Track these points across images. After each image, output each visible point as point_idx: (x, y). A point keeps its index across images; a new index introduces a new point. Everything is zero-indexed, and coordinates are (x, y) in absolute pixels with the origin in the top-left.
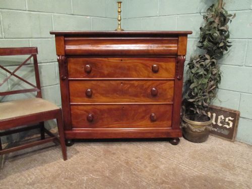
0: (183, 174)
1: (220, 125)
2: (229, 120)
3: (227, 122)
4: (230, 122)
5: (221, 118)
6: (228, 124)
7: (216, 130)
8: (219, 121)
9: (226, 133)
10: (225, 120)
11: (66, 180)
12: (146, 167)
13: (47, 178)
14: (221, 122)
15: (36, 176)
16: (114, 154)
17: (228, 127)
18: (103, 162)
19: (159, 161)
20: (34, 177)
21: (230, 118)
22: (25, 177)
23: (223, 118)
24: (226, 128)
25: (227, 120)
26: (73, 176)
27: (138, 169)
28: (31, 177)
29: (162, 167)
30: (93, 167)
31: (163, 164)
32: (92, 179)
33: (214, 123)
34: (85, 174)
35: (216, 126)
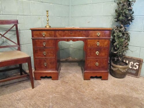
1: (131, 67)
3: (135, 66)
4: (137, 66)
5: (131, 64)
6: (136, 67)
9: (134, 72)
10: (134, 64)
11: (39, 98)
12: (86, 90)
13: (29, 96)
14: (131, 66)
15: (22, 95)
16: (67, 83)
17: (135, 68)
18: (61, 87)
20: (20, 96)
21: (137, 63)
22: (15, 96)
23: (133, 63)
24: (134, 69)
25: (135, 64)
26: (44, 95)
27: (82, 91)
28: (19, 96)
29: (96, 90)
30: (55, 90)
31: (97, 88)
32: (55, 97)
34: (51, 94)
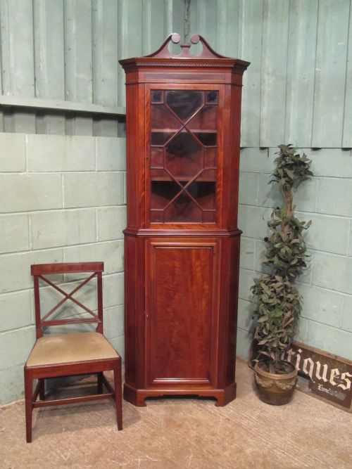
0: (277, 463)
1: (334, 384)
2: (346, 377)
3: (343, 380)
4: (347, 380)
5: (335, 374)
6: (345, 384)
7: (327, 391)
8: (332, 377)
9: (341, 397)
10: (340, 376)
11: (113, 461)
12: (224, 449)
13: (88, 456)
14: (335, 380)
15: (72, 453)
16: (180, 426)
17: (344, 388)
18: (164, 438)
19: (245, 441)
20: (69, 454)
21: (348, 374)
22: (57, 453)
23: (338, 373)
24: (341, 388)
25: (343, 375)
26: (123, 455)
27: (214, 452)
28: (65, 454)
29: (248, 451)
30: (150, 444)
31: (250, 446)
32: (150, 462)
33: (325, 380)
34: (140, 455)
35: (327, 385)
